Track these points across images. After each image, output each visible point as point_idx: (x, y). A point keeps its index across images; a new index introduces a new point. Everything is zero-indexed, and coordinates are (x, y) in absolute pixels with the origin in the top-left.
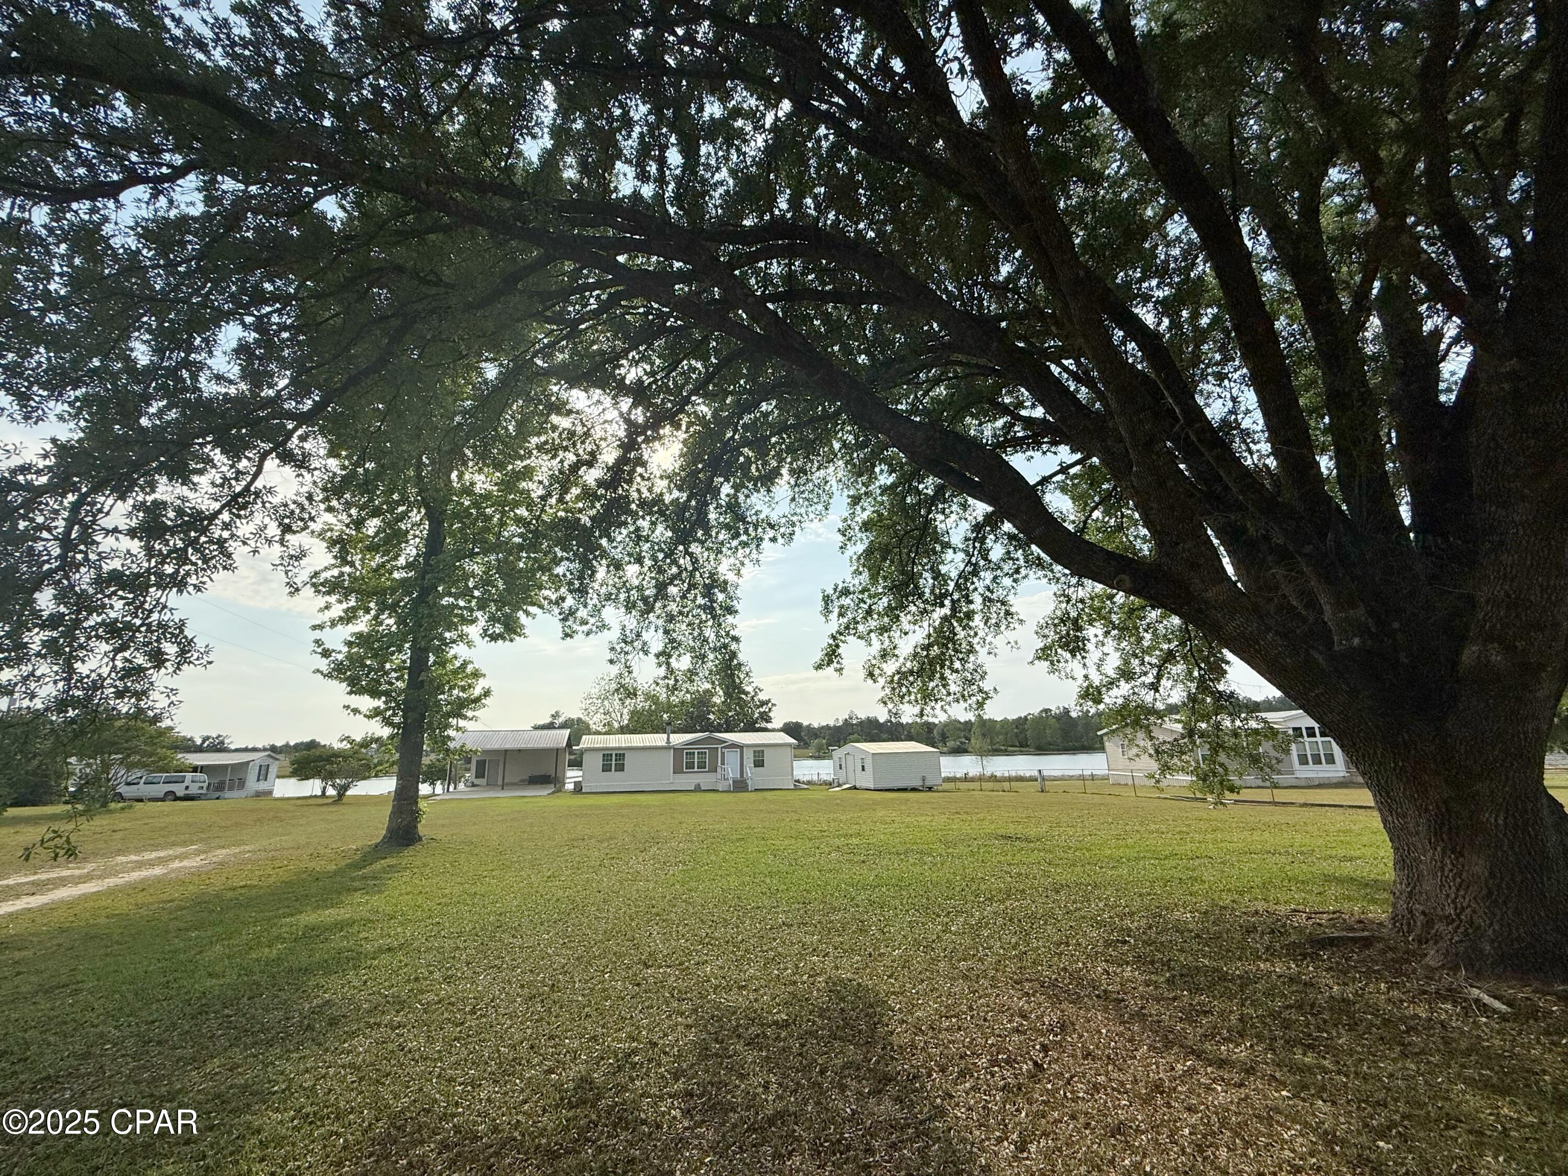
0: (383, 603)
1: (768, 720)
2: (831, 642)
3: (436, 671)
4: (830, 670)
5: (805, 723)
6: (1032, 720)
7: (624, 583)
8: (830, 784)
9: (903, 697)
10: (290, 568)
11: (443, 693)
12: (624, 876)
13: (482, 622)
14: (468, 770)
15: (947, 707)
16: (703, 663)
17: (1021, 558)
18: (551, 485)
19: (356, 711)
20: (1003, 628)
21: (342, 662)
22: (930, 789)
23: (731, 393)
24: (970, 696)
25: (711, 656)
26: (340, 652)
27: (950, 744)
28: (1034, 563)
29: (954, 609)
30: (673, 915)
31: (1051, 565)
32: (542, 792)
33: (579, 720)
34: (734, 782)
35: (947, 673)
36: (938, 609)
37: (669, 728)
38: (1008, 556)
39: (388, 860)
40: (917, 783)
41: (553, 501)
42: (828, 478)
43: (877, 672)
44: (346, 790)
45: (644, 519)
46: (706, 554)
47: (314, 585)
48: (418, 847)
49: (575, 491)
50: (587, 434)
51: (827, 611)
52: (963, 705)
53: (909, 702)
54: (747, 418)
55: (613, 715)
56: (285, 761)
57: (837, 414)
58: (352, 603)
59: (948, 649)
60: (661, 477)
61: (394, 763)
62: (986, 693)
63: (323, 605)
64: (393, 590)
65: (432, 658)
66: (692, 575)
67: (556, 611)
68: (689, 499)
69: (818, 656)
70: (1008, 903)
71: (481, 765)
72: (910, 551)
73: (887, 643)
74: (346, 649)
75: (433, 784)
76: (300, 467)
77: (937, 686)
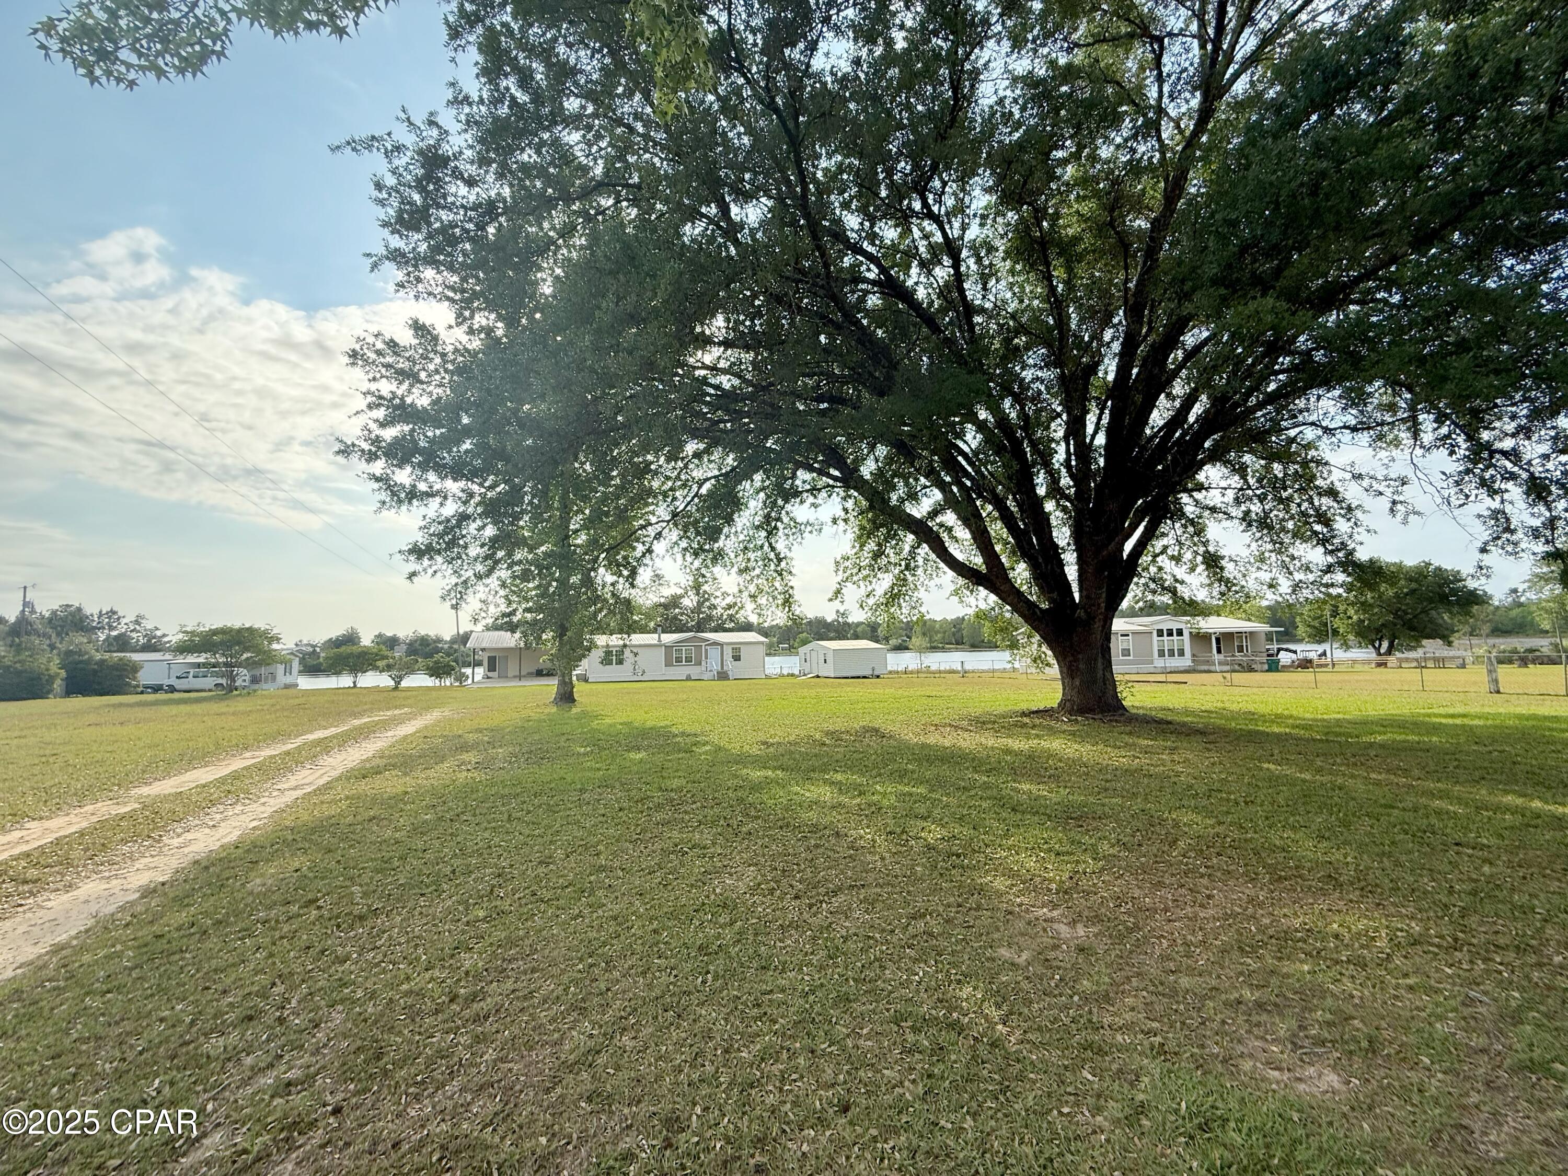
22: (878, 677)
27: (894, 642)
34: (717, 672)
37: (659, 629)
40: (868, 672)
71: (492, 661)
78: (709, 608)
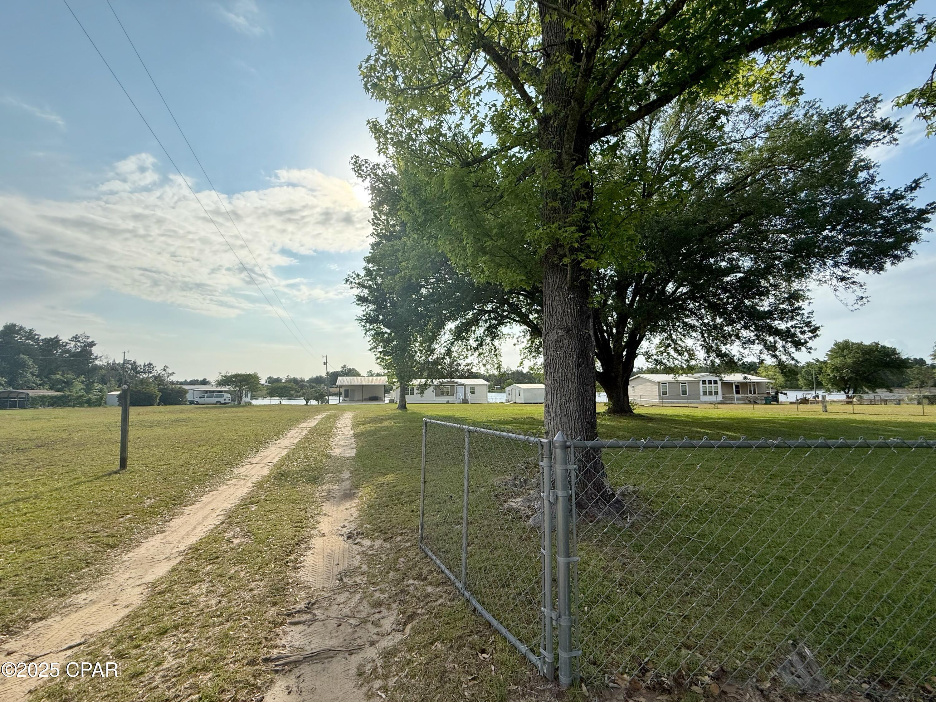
34: (462, 400)
71: (346, 392)
78: (457, 365)
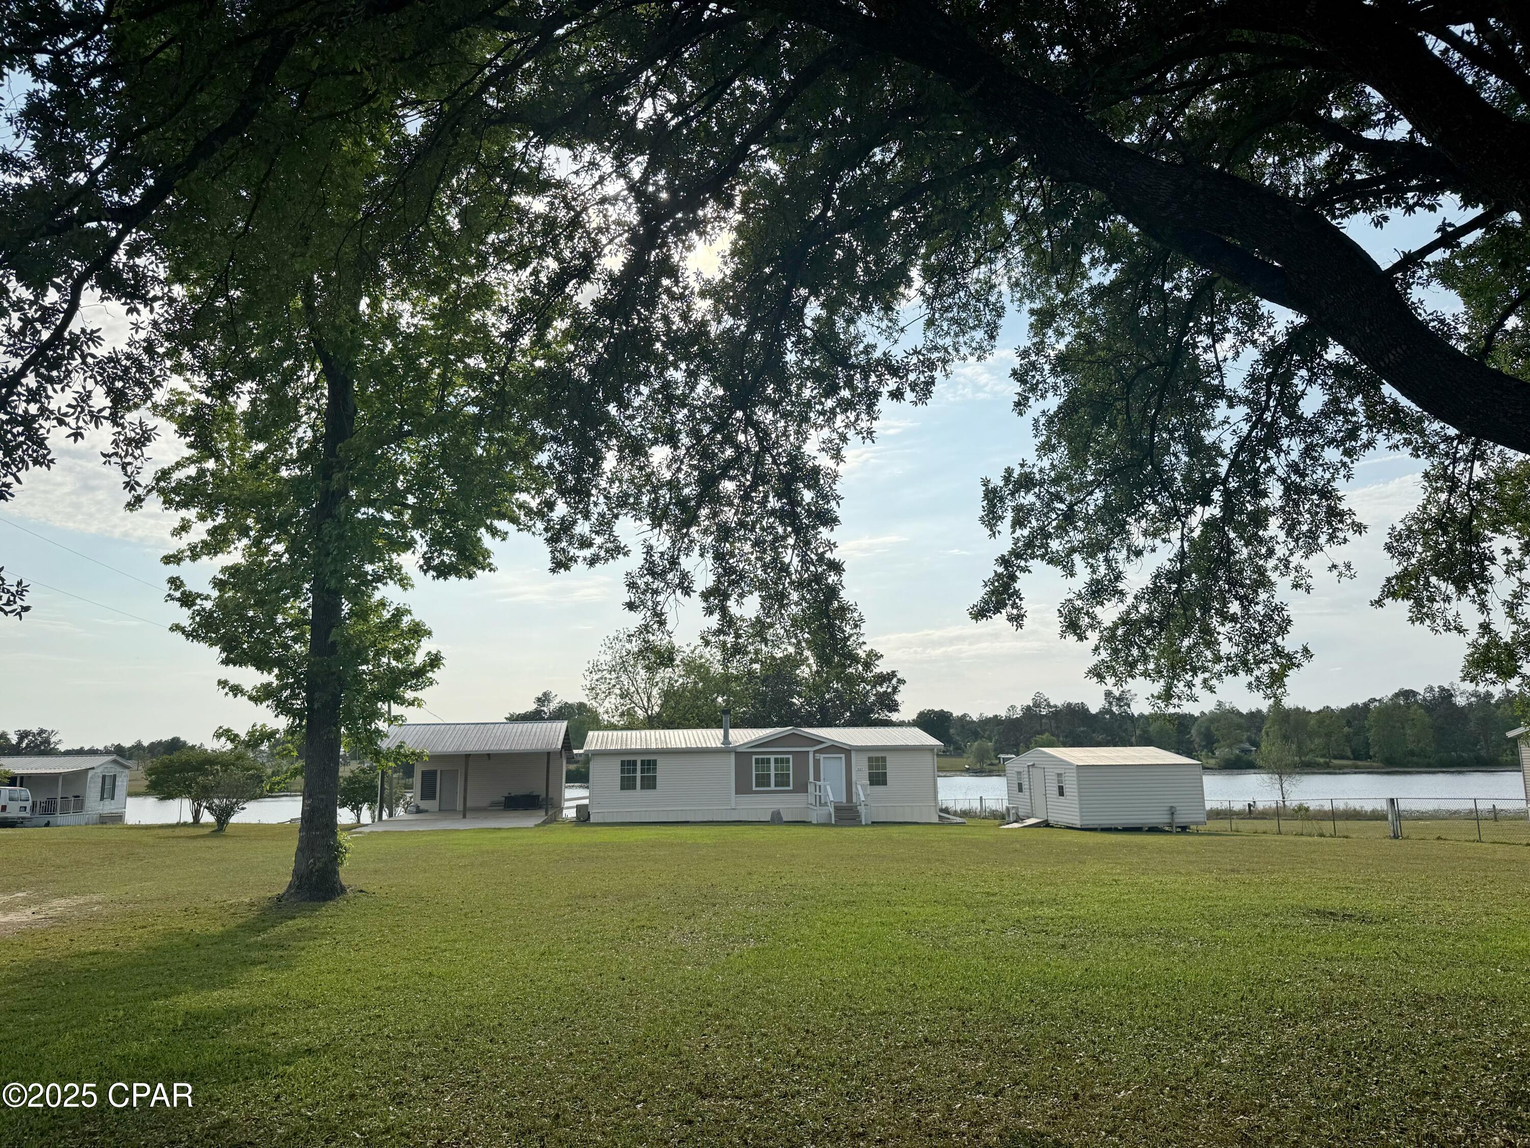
0: (267, 519)
1: (893, 707)
2: (1001, 570)
3: (353, 627)
4: (1000, 620)
5: (957, 713)
6: (1380, 711)
7: (649, 476)
8: (1001, 817)
9: (1133, 665)
10: (129, 459)
11: (366, 662)
12: (662, 954)
13: (422, 546)
14: (409, 787)
15: (1214, 682)
16: (782, 606)
17: (1361, 409)
18: (521, 314)
19: (236, 690)
20: (1323, 539)
21: (211, 612)
22: (1184, 829)
23: (819, 134)
24: (1258, 663)
25: (795, 596)
26: (207, 598)
27: (1222, 752)
28: (1385, 418)
29: (1229, 507)
30: (742, 1020)
31: (1420, 420)
32: (529, 821)
33: (582, 706)
34: (837, 809)
35: (1215, 622)
36: (1198, 509)
37: (726, 719)
38: (1333, 408)
39: (298, 921)
40: (1159, 818)
41: (525, 341)
42: (995, 280)
43: (1085, 621)
44: (229, 815)
45: (677, 368)
46: (782, 424)
47: (162, 491)
48: (342, 903)
49: (561, 324)
50: (575, 223)
51: (991, 519)
52: (1243, 678)
53: (1146, 674)
54: (847, 177)
55: (636, 698)
56: (138, 772)
57: (1011, 155)
58: (220, 520)
59: (1217, 579)
60: (703, 294)
61: (296, 772)
62: (1289, 657)
63: (177, 524)
64: (280, 497)
65: (346, 607)
66: (758, 460)
67: (540, 525)
68: (750, 331)
69: (978, 594)
70: (1326, 1024)
71: (429, 779)
72: (1147, 406)
73: (1103, 570)
74: (215, 594)
75: (356, 808)
76: (132, 296)
77: (1196, 644)
